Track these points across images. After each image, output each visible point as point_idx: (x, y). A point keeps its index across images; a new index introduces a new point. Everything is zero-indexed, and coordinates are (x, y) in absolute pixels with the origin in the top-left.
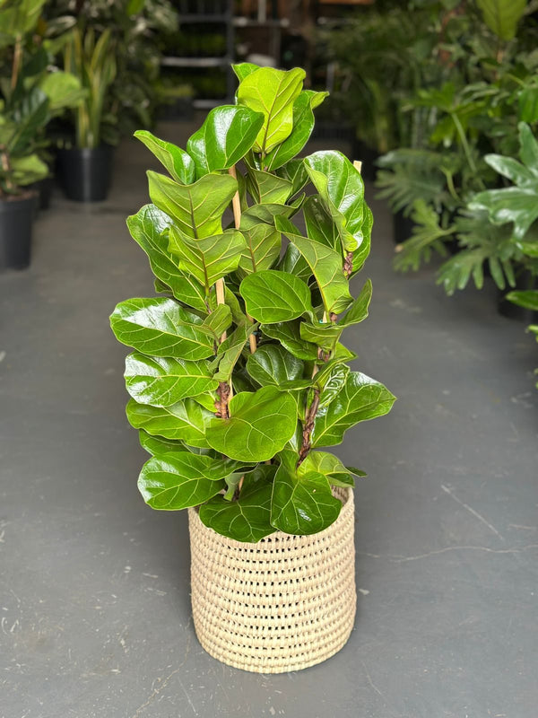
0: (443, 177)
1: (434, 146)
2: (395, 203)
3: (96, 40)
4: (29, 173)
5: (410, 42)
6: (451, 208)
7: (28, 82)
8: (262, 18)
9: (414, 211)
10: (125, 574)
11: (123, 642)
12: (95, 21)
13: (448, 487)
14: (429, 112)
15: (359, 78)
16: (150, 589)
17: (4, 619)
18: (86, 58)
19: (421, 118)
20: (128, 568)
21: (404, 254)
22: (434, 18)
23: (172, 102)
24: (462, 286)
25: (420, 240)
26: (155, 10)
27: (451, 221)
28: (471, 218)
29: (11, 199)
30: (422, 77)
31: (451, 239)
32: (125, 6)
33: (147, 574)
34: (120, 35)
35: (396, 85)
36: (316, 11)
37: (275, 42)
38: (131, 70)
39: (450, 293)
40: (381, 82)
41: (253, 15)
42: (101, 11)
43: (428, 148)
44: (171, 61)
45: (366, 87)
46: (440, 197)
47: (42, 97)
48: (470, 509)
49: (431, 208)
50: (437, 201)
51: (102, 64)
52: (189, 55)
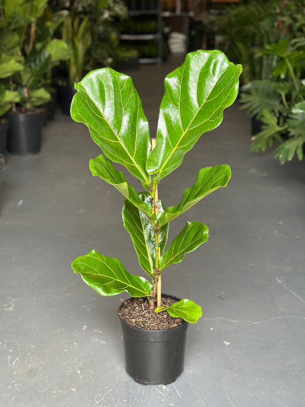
0: (280, 96)
1: (275, 78)
2: (251, 112)
3: (80, 23)
4: (40, 99)
5: (261, 20)
6: (285, 114)
7: (39, 46)
8: (178, 12)
9: (262, 116)
10: (83, 331)
11: (79, 372)
12: (81, 13)
13: (281, 280)
14: (272, 59)
15: (233, 42)
16: (97, 340)
17: (9, 357)
18: (75, 34)
19: (268, 63)
20: (85, 327)
21: (256, 142)
22: (275, 5)
23: (126, 60)
24: (290, 159)
25: (266, 133)
26: (114, 7)
27: (285, 122)
28: (296, 119)
29: (29, 113)
30: (268, 39)
31: (285, 132)
32: (97, 4)
33: (96, 331)
34: (94, 21)
35: (253, 45)
36: (209, 6)
37: (186, 25)
38: (101, 40)
39: (283, 163)
40: (245, 44)
41: (173, 10)
42: (84, 8)
43: (272, 80)
44: (126, 37)
45: (236, 47)
46: (278, 107)
47: (47, 54)
48: (294, 293)
49: (273, 114)
50: (277, 110)
51: (83, 37)
52: (137, 33)
